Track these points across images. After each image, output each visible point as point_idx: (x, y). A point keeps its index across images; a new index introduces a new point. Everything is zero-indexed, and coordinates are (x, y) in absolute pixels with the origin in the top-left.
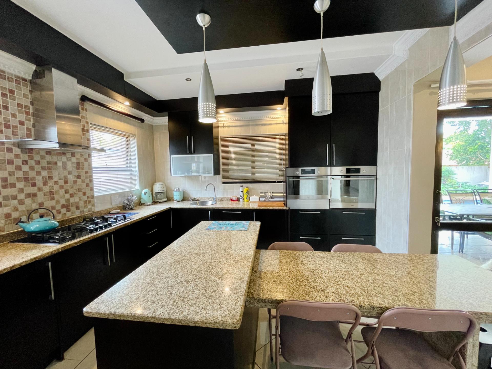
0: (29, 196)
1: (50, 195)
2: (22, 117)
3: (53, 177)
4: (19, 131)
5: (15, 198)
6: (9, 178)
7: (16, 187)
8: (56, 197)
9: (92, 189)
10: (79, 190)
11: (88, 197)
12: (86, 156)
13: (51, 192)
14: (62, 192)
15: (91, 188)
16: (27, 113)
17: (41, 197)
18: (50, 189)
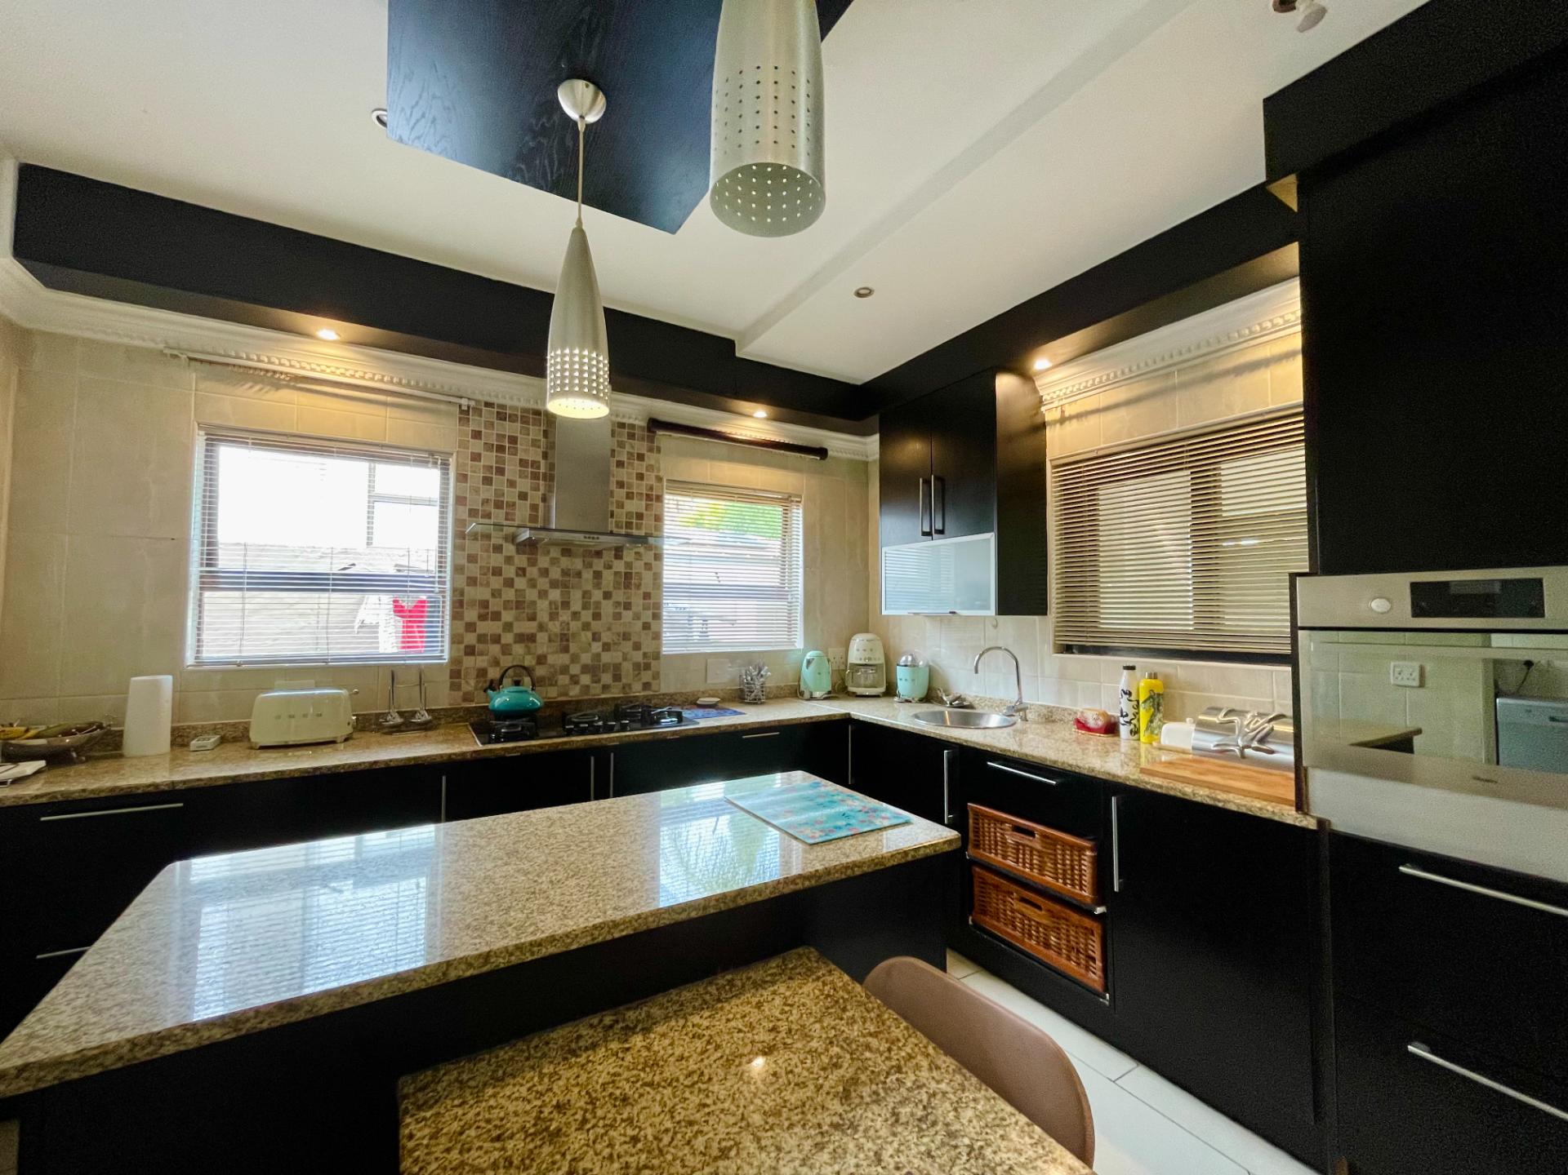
0: (522, 638)
1: (561, 640)
2: (524, 485)
3: (571, 603)
4: (517, 512)
5: (496, 639)
6: (491, 601)
7: (500, 620)
8: (573, 648)
9: (657, 636)
10: (626, 636)
11: (645, 655)
12: (648, 557)
13: (565, 635)
14: (586, 636)
15: (653, 633)
16: (535, 476)
17: (542, 645)
18: (563, 629)
